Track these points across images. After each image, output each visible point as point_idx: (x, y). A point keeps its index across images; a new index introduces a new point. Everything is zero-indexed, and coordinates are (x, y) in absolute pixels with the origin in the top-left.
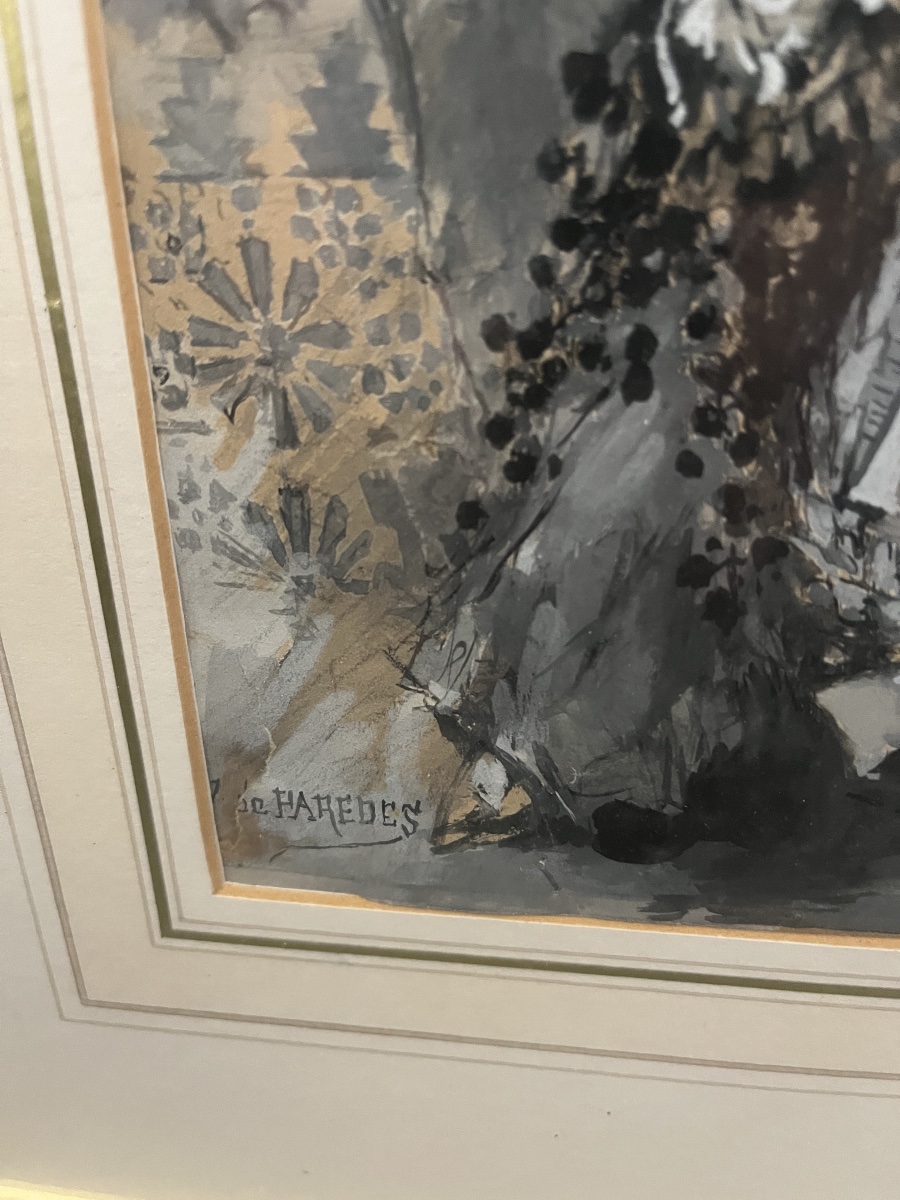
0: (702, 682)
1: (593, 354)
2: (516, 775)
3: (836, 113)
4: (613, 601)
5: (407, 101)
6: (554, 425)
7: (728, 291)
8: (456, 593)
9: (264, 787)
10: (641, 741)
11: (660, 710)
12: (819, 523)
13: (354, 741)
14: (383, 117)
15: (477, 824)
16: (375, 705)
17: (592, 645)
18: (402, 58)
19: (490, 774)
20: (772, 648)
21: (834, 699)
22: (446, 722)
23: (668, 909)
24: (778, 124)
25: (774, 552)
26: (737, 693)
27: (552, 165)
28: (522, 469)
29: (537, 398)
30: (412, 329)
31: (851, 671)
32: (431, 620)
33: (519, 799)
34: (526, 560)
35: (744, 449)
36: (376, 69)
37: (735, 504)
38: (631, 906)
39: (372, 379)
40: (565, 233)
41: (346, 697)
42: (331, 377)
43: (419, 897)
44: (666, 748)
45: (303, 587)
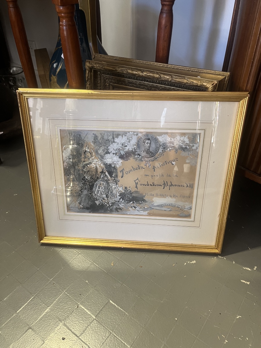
0: (90, 201)
1: (84, 188)
2: (82, 206)
3: (91, 181)
4: (86, 198)
5: (76, 179)
6: (83, 190)
7: (88, 186)
8: (79, 197)
9: (70, 206)
10: (88, 204)
11: (88, 202)
12: (94, 194)
13: (74, 204)
14: (75, 180)
15: (81, 208)
16: (75, 202)
17: (85, 199)
18: (76, 178)
19: (81, 205)
20: (93, 199)
21: (95, 202)
22: (79, 203)
23: (90, 212)
24: (89, 181)
25: (92, 195)
26: (91, 201)
27: (82, 182)
28: (81, 192)
29: (82, 189)
30: (77, 187)
31: (96, 201)
32: (78, 198)
33: (82, 207)
34: (82, 196)
35: (90, 191)
36: (75, 178)
37: (90, 193)
38: (88, 212)
39: (75, 188)
40: (82, 184)
41: (74, 202)
42: (73, 188)
43: (78, 212)
44: (89, 204)
45: (72, 197)
